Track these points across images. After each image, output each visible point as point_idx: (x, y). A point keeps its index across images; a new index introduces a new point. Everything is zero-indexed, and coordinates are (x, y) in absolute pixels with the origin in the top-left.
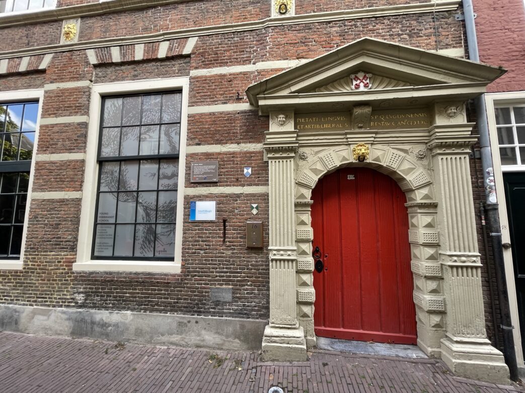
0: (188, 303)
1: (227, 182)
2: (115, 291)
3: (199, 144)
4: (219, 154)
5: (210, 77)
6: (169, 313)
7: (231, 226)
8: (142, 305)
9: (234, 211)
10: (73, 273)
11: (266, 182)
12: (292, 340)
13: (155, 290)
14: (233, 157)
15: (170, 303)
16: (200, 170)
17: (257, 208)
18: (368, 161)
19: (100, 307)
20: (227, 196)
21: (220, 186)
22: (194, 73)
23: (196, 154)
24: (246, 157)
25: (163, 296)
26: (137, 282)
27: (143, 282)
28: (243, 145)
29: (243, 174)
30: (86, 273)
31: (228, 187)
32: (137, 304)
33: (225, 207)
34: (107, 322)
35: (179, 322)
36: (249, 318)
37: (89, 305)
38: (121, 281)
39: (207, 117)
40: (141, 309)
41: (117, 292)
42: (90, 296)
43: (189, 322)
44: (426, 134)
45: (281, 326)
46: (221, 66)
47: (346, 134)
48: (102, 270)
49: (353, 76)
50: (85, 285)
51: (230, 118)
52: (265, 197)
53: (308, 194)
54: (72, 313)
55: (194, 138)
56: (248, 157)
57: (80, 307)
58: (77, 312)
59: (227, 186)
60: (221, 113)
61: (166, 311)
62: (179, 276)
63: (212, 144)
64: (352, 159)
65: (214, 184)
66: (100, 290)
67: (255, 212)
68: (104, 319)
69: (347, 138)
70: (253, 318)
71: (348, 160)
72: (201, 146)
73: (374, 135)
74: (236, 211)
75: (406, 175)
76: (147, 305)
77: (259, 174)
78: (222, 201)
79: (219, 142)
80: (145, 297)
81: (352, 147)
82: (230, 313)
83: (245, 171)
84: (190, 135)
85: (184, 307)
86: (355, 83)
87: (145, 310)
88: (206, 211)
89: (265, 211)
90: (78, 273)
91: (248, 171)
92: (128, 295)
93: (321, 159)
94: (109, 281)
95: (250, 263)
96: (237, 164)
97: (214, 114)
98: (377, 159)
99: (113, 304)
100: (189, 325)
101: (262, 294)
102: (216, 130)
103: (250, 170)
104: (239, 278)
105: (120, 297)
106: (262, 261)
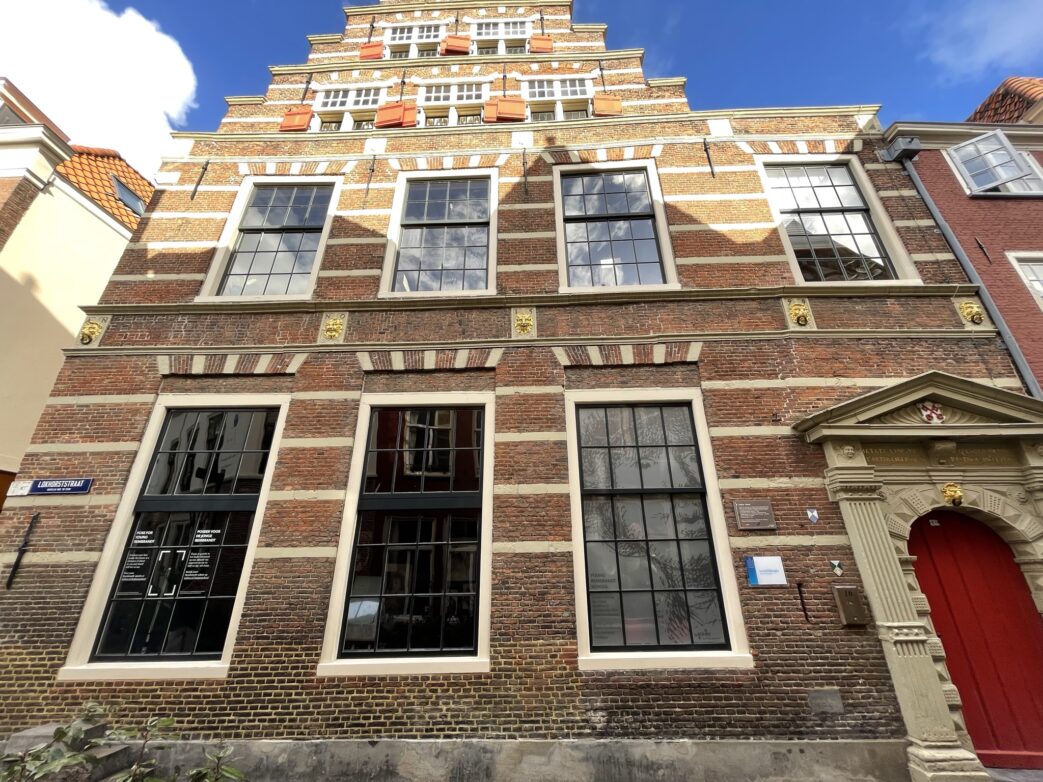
0: (778, 719)
1: (787, 529)
2: (655, 704)
3: (737, 477)
4: (768, 490)
5: (731, 391)
6: (752, 738)
7: (811, 593)
8: (705, 727)
9: (809, 571)
10: (580, 675)
11: (842, 529)
12: (965, 765)
13: (720, 699)
14: (787, 495)
15: (750, 721)
16: (748, 512)
17: (839, 566)
18: (964, 505)
19: (635, 735)
20: (794, 549)
21: (779, 535)
22: (707, 384)
23: (737, 490)
24: (804, 495)
25: (736, 709)
26: (690, 686)
27: (699, 686)
28: (796, 479)
29: (807, 519)
30: (602, 674)
31: (792, 537)
32: (696, 726)
33: (795, 565)
34: (654, 760)
35: (775, 753)
36: (876, 738)
37: (617, 731)
38: (664, 686)
39: (739, 441)
40: (705, 734)
41: (659, 706)
42: (615, 714)
43: (790, 751)
44: (1020, 474)
45: (939, 744)
46: (741, 379)
47: (928, 471)
48: (628, 667)
49: (920, 406)
50: (604, 695)
51: (771, 443)
52: (847, 552)
53: (903, 546)
54: (591, 747)
55: (730, 469)
56: (808, 495)
57: (602, 735)
58: (599, 745)
59: (789, 534)
60: (757, 437)
61: (747, 734)
62: (753, 672)
63: (755, 477)
64: (944, 503)
65: (771, 532)
66: (630, 703)
67: (838, 571)
68: (648, 755)
69: (930, 476)
70: (883, 738)
71: (938, 503)
72: (740, 479)
73: (962, 474)
74: (812, 571)
75: (1015, 522)
76: (713, 726)
77: (828, 518)
78: (789, 555)
79: (762, 475)
80: (707, 712)
81: (939, 487)
82: (847, 731)
83: (810, 514)
84: (722, 464)
85: (775, 726)
86: (925, 413)
87: (713, 735)
88: (770, 570)
89: (853, 571)
90: (587, 674)
91: (813, 514)
92: (677, 710)
93: (905, 501)
94: (642, 687)
95: (853, 649)
96: (795, 504)
97: (748, 438)
98: (974, 502)
99: (656, 727)
100: (790, 756)
101: (885, 698)
102: (755, 459)
103: (815, 513)
104: (844, 674)
105: (665, 713)
106: (870, 646)
